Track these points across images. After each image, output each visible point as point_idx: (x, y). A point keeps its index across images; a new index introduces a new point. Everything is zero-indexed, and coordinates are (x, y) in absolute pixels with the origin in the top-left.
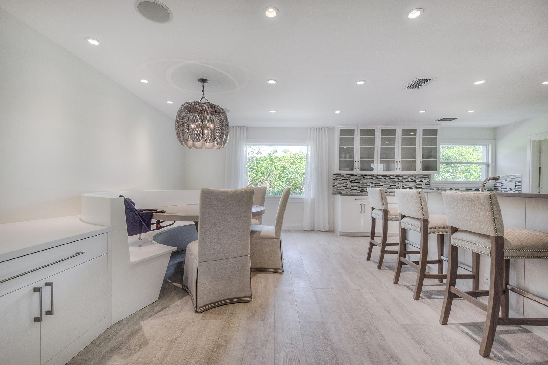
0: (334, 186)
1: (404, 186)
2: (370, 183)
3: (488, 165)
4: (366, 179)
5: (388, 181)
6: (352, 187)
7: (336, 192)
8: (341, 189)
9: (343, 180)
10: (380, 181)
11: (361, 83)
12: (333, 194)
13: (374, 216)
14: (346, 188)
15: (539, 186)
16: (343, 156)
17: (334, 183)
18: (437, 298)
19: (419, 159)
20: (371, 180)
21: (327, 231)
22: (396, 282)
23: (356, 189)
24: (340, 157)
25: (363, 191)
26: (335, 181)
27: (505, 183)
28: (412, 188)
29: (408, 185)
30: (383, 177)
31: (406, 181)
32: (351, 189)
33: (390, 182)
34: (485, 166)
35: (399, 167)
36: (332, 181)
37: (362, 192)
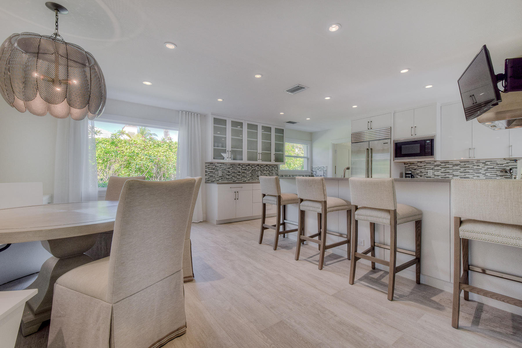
0: (206, 175)
1: (262, 174)
2: (237, 172)
3: (308, 159)
4: (234, 168)
5: (251, 170)
6: (223, 176)
7: (209, 180)
8: (213, 177)
9: (215, 169)
10: (245, 170)
11: (258, 76)
12: (205, 183)
13: (264, 202)
14: (217, 176)
15: (335, 173)
16: (216, 144)
17: (206, 172)
18: (330, 264)
19: (273, 152)
20: (238, 168)
21: (201, 222)
22: (297, 259)
23: (226, 177)
24: (214, 146)
25: (233, 179)
26: (207, 170)
27: (318, 171)
28: (267, 176)
29: (265, 174)
30: (247, 166)
31: (263, 170)
32: (222, 177)
33: (252, 171)
34: (306, 159)
35: (260, 158)
36: (204, 170)
37: (241, 180)
